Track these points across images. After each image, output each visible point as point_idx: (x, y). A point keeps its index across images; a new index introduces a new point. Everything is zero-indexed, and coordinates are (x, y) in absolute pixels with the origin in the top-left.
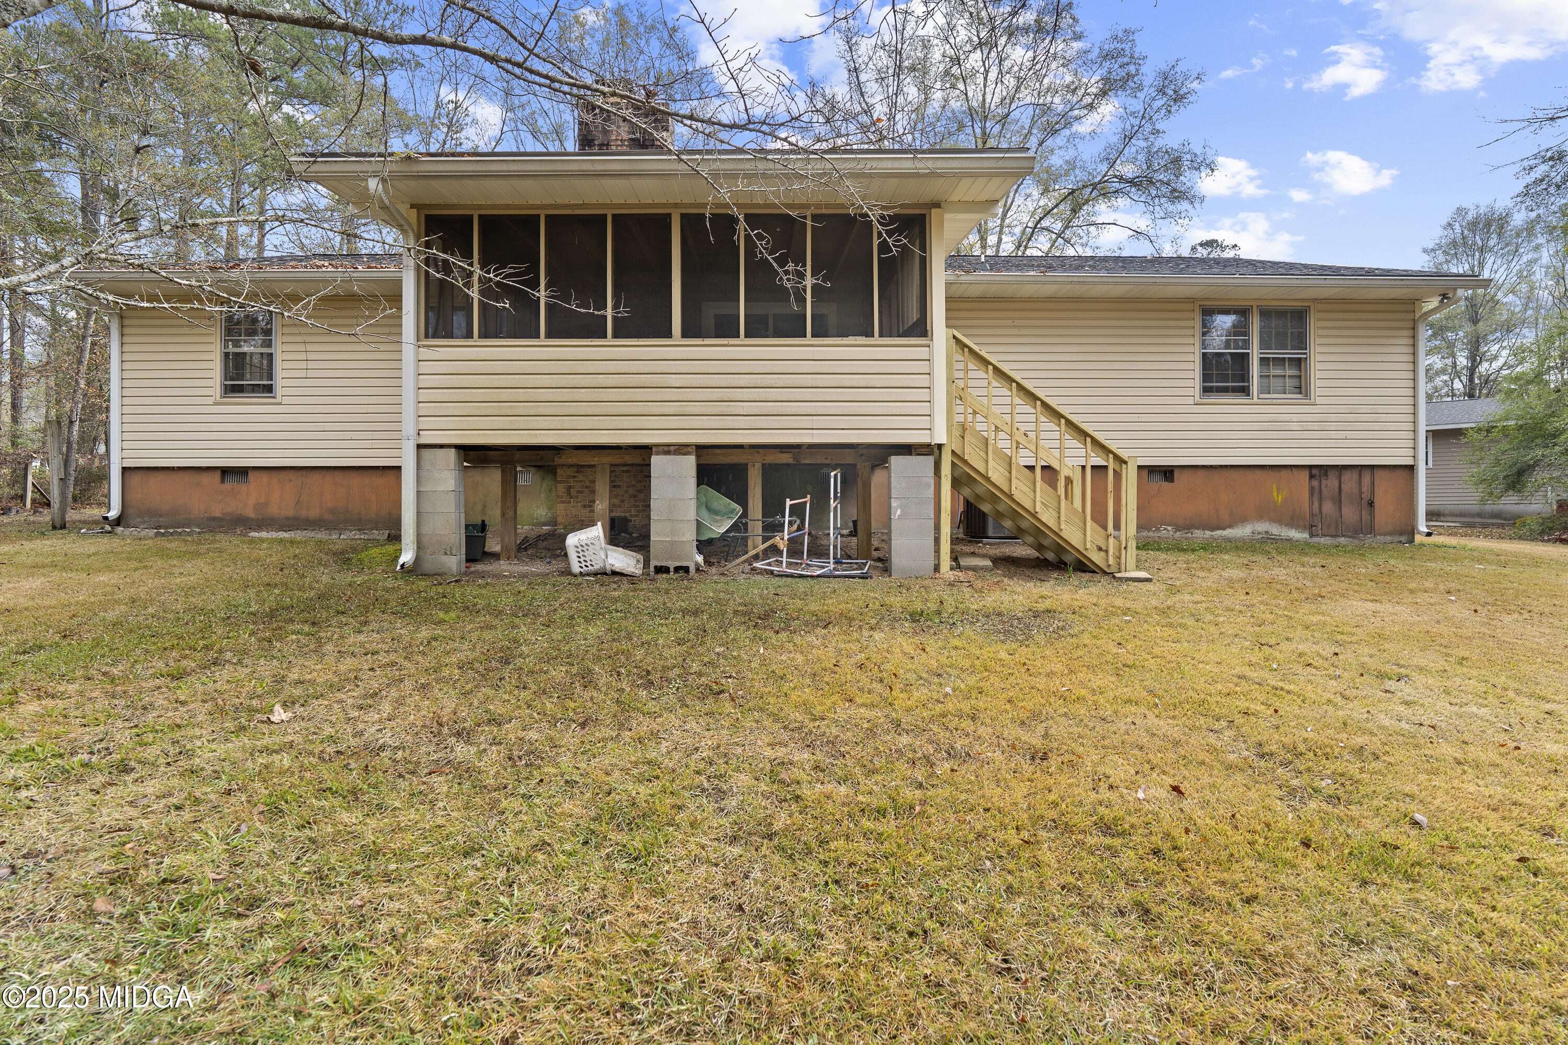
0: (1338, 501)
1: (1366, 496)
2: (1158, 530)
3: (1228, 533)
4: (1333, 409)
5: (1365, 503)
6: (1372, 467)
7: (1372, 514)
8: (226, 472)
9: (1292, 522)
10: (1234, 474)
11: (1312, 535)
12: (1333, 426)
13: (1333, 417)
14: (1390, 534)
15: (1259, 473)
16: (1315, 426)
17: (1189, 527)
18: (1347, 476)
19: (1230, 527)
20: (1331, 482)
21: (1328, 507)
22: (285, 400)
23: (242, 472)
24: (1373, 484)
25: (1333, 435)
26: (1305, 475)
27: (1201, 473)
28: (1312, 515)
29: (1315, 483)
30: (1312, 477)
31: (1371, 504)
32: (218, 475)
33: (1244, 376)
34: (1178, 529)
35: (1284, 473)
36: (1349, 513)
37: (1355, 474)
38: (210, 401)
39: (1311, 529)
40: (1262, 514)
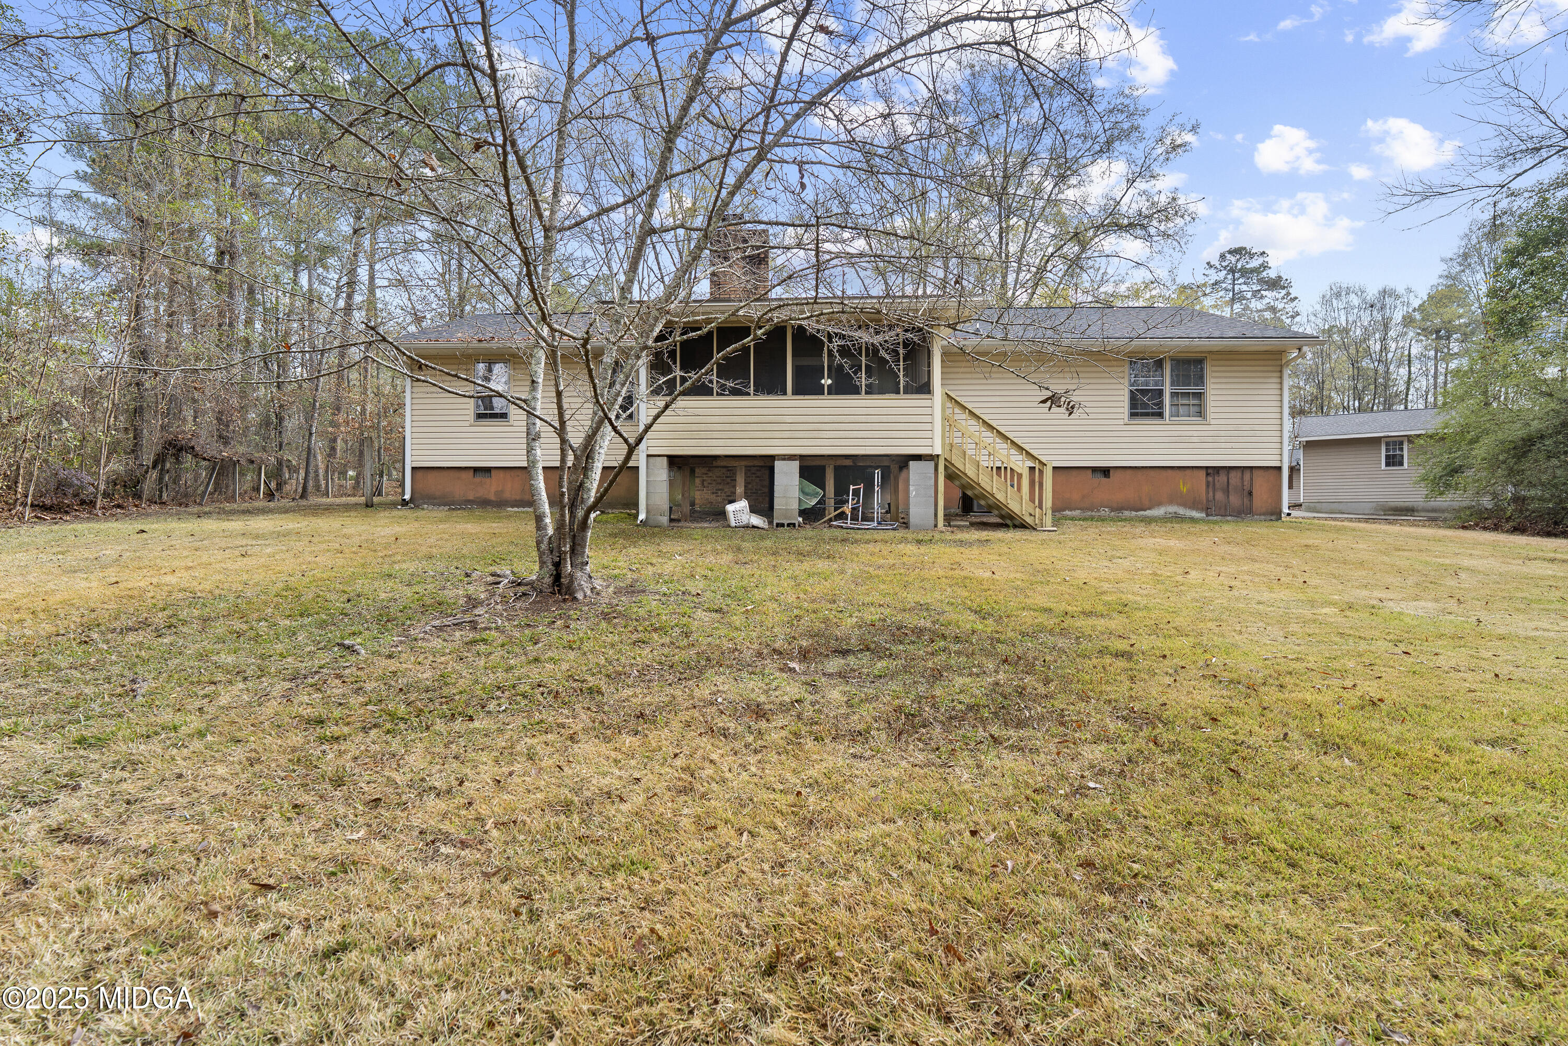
0: (1227, 491)
1: (1247, 488)
2: (1098, 511)
3: (1148, 513)
4: (1223, 428)
5: (1246, 493)
6: (1251, 468)
7: (1251, 501)
8: (476, 470)
9: (1194, 506)
10: (1152, 473)
11: (1207, 515)
12: (1223, 439)
13: (1222, 433)
14: (1264, 514)
15: (1170, 471)
16: (1210, 439)
17: (1120, 509)
18: (1233, 474)
19: (1150, 509)
20: (1222, 478)
21: (1220, 496)
22: (516, 423)
23: (487, 470)
24: (1252, 479)
25: (1223, 445)
26: (1203, 473)
27: (1129, 472)
28: (1208, 501)
29: (1210, 479)
30: (1208, 474)
31: (1250, 493)
32: (471, 472)
33: (1160, 405)
34: (1112, 511)
35: (1188, 472)
36: (1235, 500)
37: (1239, 474)
38: (467, 424)
39: (1207, 510)
40: (1171, 501)
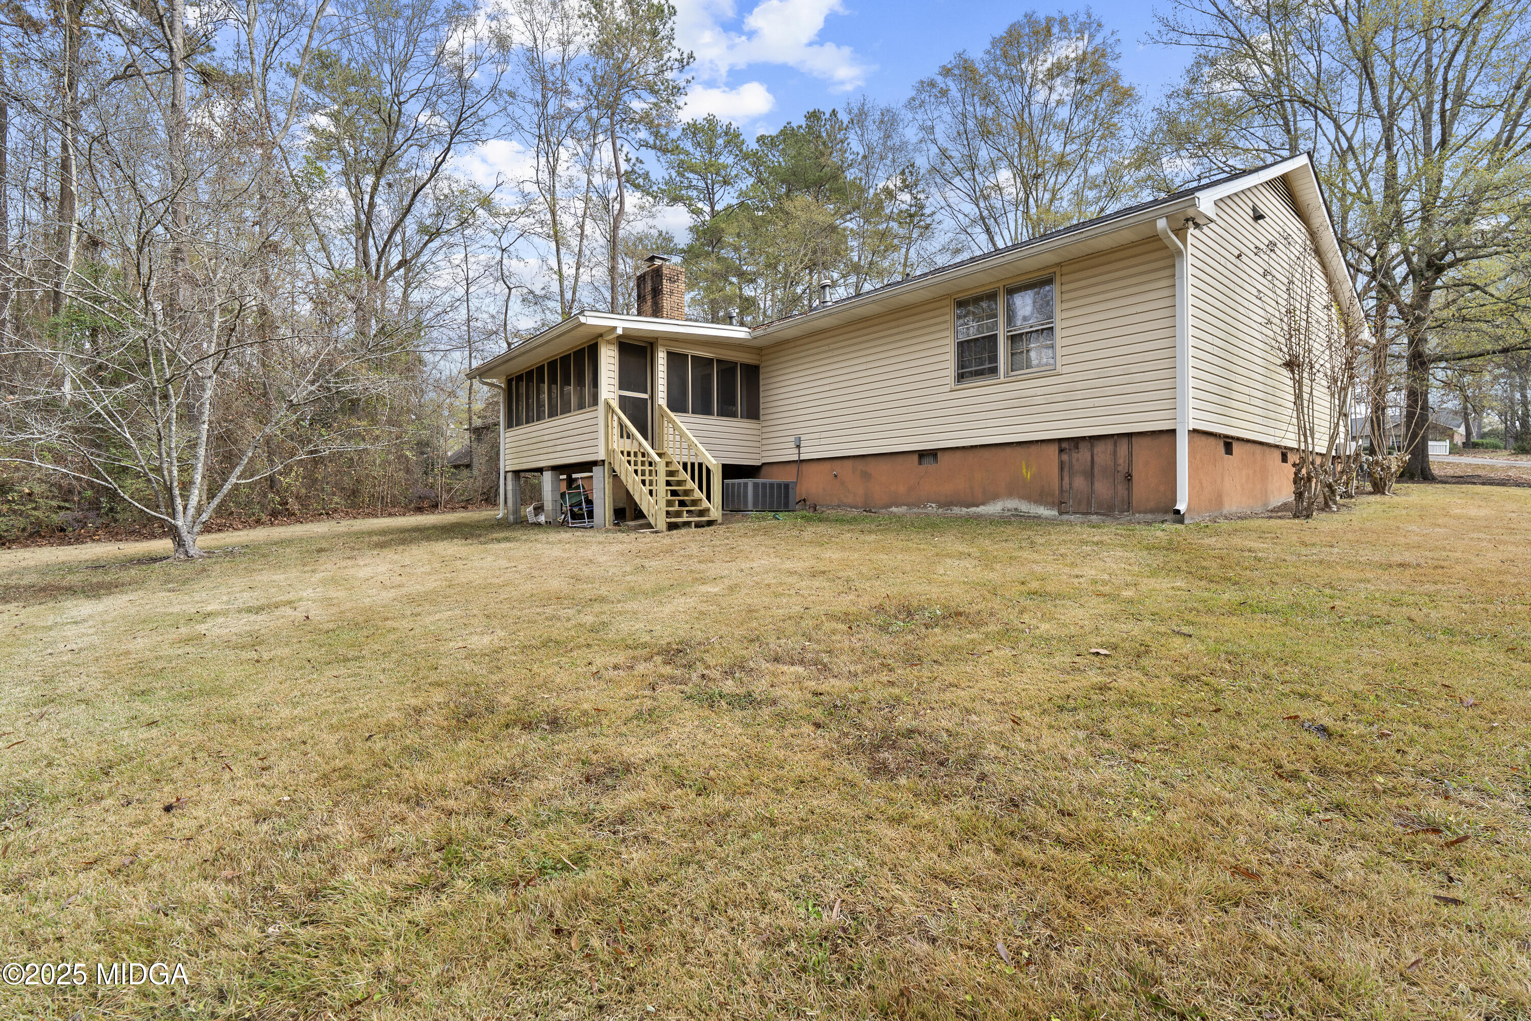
0: (1090, 475)
1: (1123, 467)
2: (925, 506)
3: (981, 509)
4: (1080, 376)
5: (1120, 477)
6: (1130, 435)
7: (1129, 489)
9: (1041, 498)
10: (986, 453)
11: (1061, 513)
12: (1079, 395)
13: (1079, 385)
14: (1152, 511)
15: (1008, 450)
16: (1060, 397)
17: (947, 504)
18: (1100, 448)
19: (983, 504)
20: (1083, 455)
21: (1080, 483)
24: (1130, 454)
25: (1080, 404)
26: (1054, 449)
27: (959, 454)
28: (1061, 490)
29: (1065, 457)
30: (1061, 451)
31: (1129, 477)
33: (994, 358)
34: (940, 506)
35: (1034, 449)
36: (1102, 488)
37: (1109, 445)
39: (1061, 505)
40: (1010, 494)
